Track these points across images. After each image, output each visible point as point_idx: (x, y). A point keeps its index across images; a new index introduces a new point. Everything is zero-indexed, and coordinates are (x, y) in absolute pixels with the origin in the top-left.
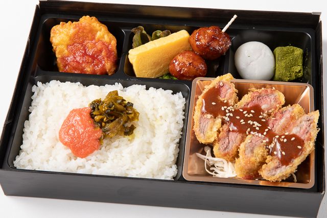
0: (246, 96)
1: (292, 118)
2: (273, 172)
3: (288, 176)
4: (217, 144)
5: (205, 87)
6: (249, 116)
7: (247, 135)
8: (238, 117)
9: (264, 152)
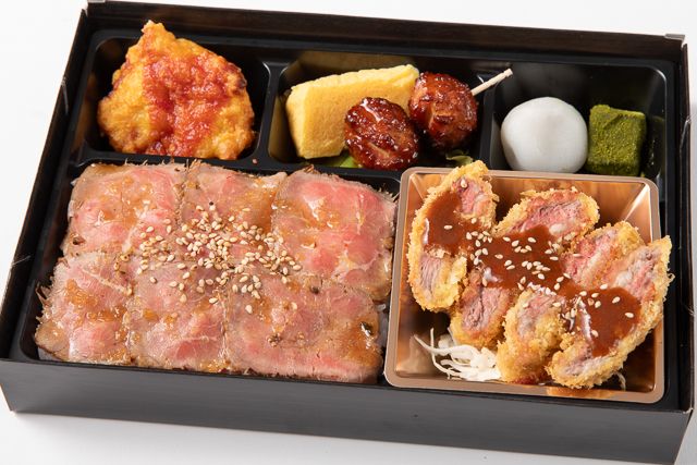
0: (516, 206)
1: (615, 253)
2: (577, 369)
3: (608, 376)
4: (458, 314)
5: (429, 191)
6: (523, 251)
7: (521, 292)
8: (500, 257)
9: (557, 327)
